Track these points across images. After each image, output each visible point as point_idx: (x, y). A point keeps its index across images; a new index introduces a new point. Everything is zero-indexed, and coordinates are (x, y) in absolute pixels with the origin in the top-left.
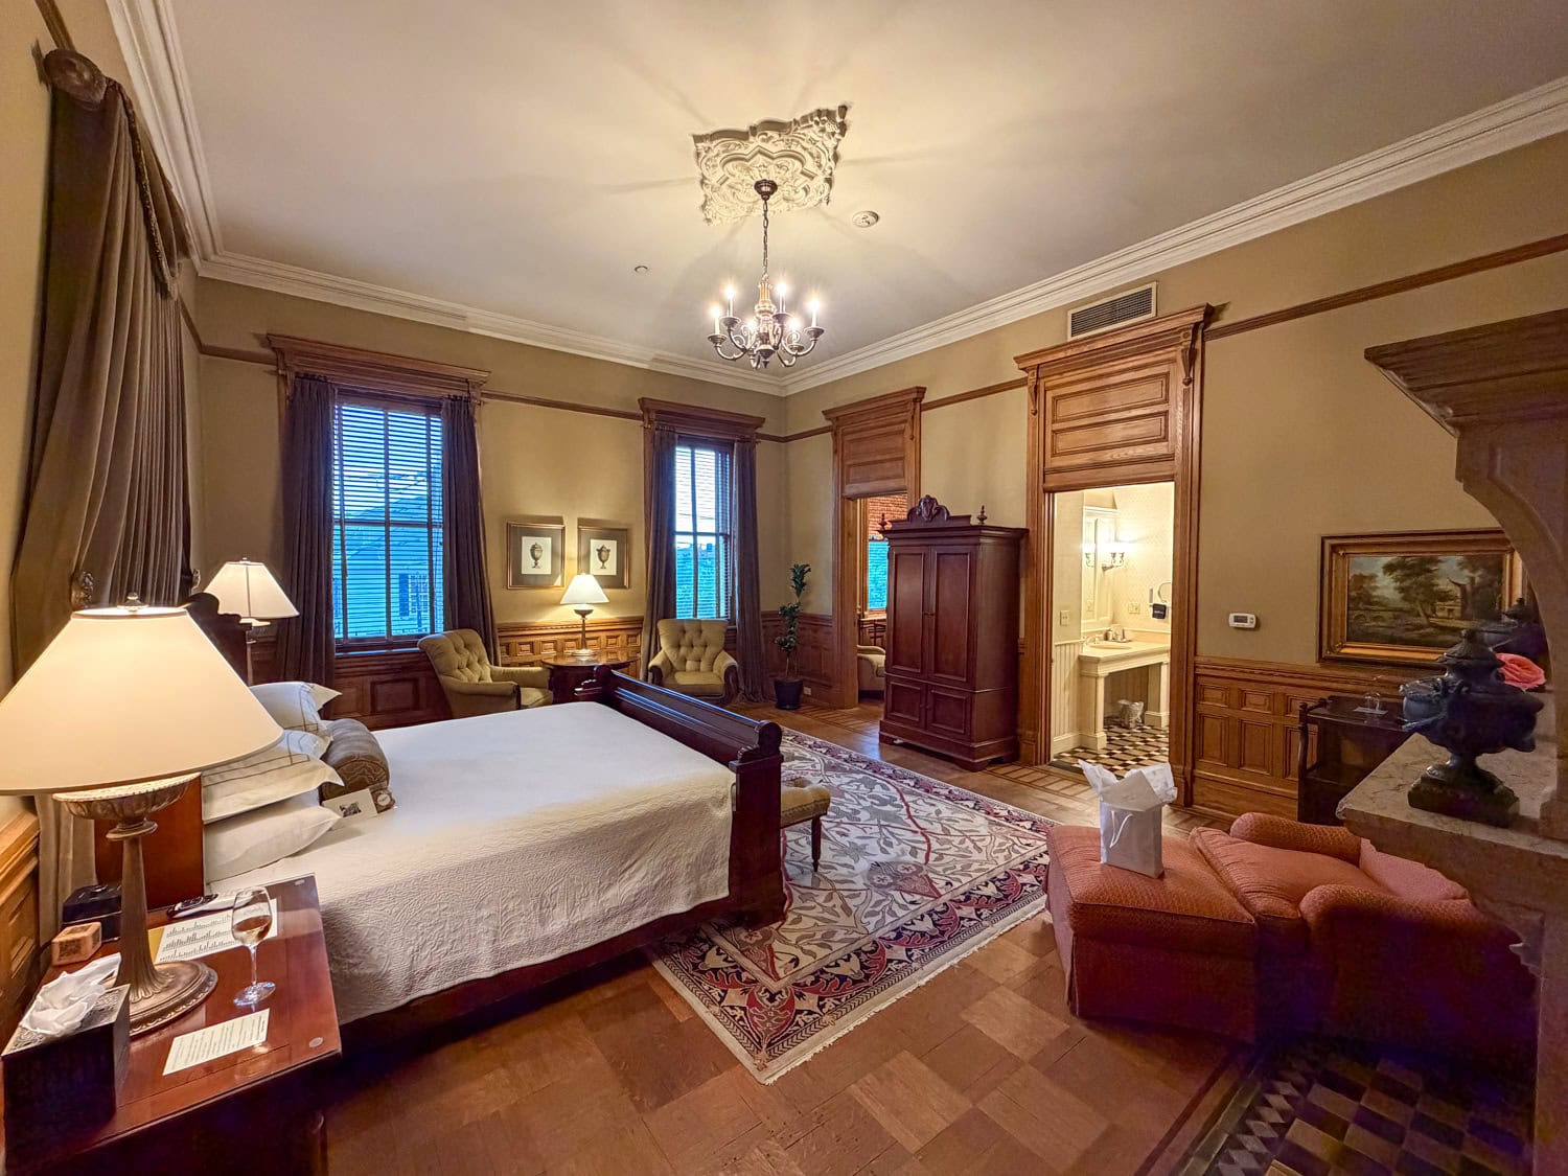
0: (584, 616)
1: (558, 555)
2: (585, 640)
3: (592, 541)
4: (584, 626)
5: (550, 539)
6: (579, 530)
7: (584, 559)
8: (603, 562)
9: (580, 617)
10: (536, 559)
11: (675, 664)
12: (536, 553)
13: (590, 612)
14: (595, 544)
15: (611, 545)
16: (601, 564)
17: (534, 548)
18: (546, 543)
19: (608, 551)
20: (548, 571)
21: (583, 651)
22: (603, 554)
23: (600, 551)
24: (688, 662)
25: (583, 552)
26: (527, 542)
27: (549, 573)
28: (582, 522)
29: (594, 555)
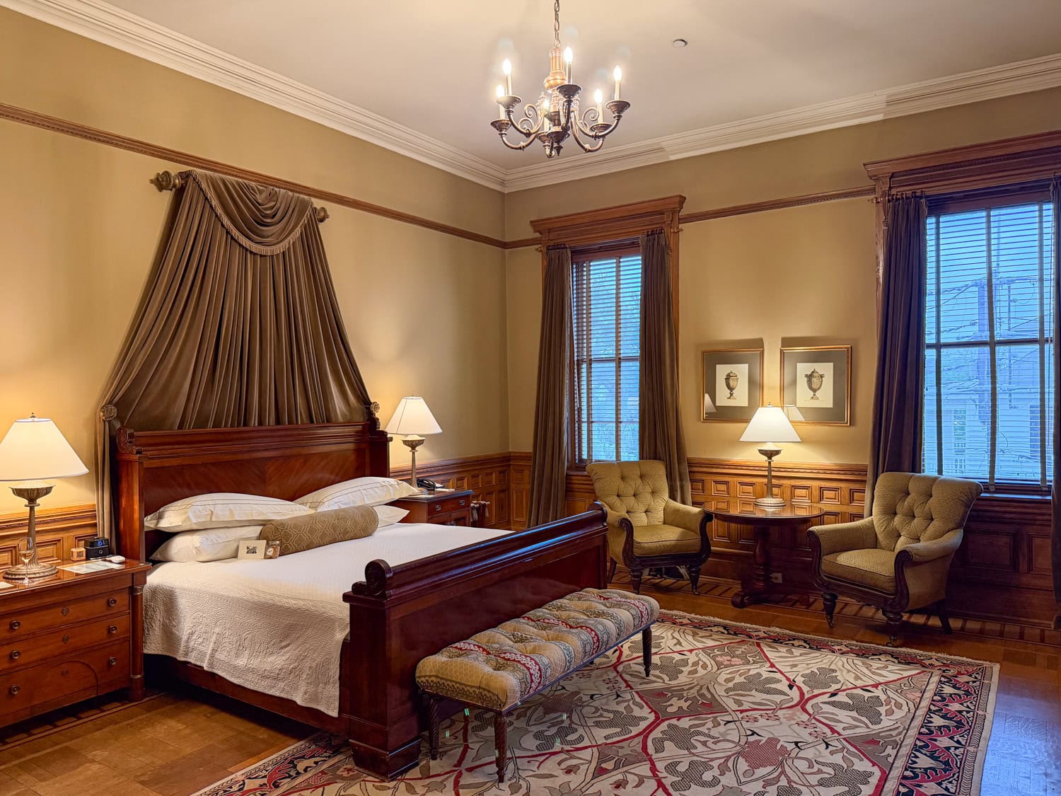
0: (770, 458)
1: (755, 385)
2: (770, 486)
3: (799, 365)
4: (770, 469)
5: (747, 365)
6: (782, 353)
7: (787, 386)
8: (814, 391)
9: (766, 458)
10: (731, 388)
11: (880, 537)
12: (732, 383)
13: (777, 452)
14: (804, 369)
15: (826, 369)
16: (812, 393)
17: (728, 378)
18: (742, 370)
19: (822, 376)
20: (745, 403)
21: (769, 501)
22: (814, 380)
23: (810, 377)
24: (902, 539)
25: (787, 379)
26: (722, 370)
27: (747, 405)
28: (787, 342)
29: (802, 383)
